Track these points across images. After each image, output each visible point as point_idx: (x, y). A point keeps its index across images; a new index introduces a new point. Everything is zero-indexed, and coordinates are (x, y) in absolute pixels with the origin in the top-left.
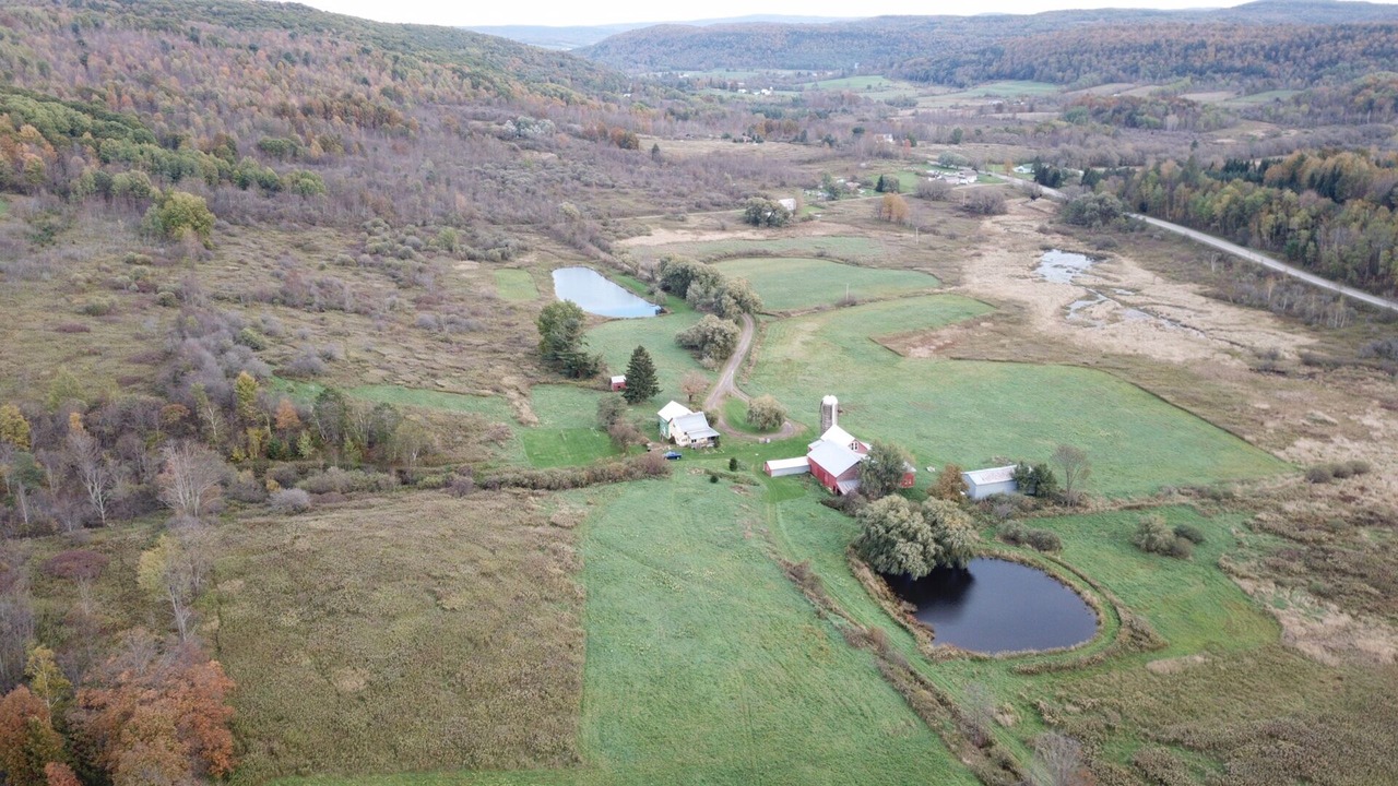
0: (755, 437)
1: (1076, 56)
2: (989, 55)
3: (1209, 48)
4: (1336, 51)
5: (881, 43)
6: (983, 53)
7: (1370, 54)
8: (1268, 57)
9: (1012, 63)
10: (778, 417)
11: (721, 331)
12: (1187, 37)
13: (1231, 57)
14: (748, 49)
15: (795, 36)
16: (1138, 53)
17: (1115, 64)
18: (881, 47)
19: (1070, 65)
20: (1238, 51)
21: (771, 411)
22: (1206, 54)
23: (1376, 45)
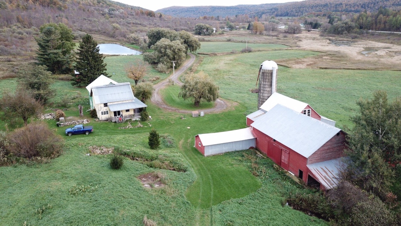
0: (189, 111)
1: (301, 9)
2: (273, 10)
3: (343, 5)
4: (384, 4)
5: (239, 10)
6: (272, 9)
7: (395, 5)
8: (362, 7)
9: (281, 12)
10: (212, 91)
11: (170, 47)
12: (336, 2)
13: (350, 7)
14: (199, 12)
15: (213, 8)
16: (321, 7)
17: (314, 10)
18: (239, 11)
19: (300, 11)
20: (353, 5)
21: (205, 84)
22: (342, 7)
23: (397, 2)
